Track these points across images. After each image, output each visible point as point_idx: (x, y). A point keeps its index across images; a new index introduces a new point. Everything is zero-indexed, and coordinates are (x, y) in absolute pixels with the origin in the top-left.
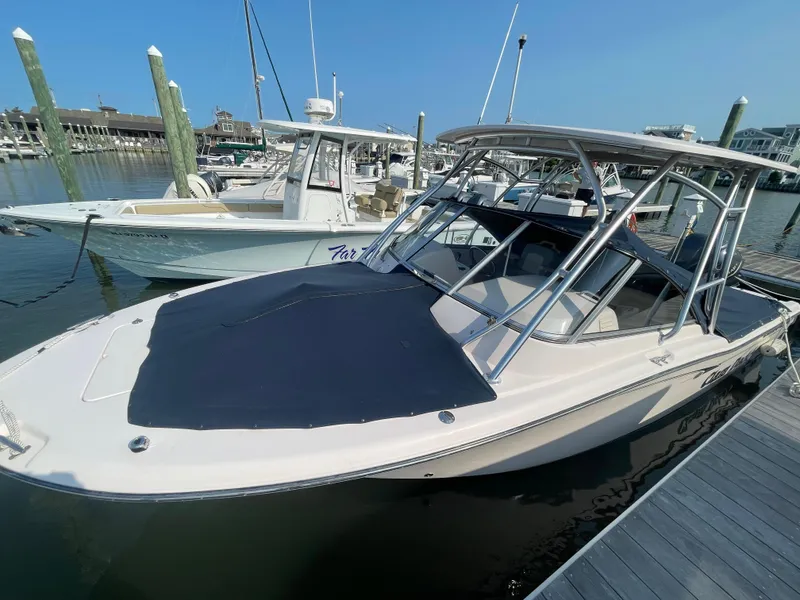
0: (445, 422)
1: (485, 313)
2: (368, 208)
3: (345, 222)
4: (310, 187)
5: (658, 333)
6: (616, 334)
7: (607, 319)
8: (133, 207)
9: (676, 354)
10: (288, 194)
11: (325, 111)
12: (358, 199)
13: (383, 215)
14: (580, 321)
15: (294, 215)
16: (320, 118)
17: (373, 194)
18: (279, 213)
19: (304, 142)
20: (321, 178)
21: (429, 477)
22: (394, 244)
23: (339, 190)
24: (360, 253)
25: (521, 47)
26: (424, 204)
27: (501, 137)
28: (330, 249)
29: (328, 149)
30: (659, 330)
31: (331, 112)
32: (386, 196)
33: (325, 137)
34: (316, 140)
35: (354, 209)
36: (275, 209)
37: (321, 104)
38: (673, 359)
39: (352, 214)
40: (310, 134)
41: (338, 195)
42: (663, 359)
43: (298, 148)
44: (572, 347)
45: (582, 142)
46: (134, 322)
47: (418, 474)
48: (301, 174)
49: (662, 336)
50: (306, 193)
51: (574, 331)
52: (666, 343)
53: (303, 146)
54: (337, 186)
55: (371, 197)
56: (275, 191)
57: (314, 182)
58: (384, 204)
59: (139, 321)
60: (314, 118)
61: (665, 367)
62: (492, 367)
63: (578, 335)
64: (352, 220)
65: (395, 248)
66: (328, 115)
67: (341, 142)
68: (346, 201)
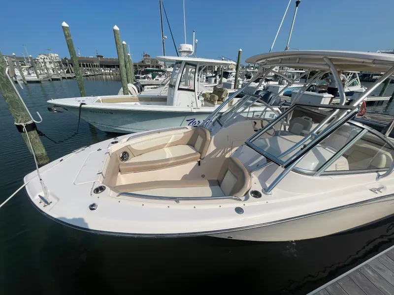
0: (238, 213)
1: (267, 158)
2: (208, 100)
3: (195, 107)
4: (179, 89)
5: (376, 174)
6: (348, 172)
7: (342, 163)
8: (101, 99)
9: (388, 187)
10: (170, 93)
11: (188, 50)
12: (204, 95)
13: (216, 103)
14: (324, 163)
15: (171, 104)
16: (186, 54)
17: (212, 92)
18: (165, 102)
19: (178, 66)
20: (186, 85)
21: (230, 238)
22: (220, 117)
23: (194, 91)
24: (202, 122)
25: (297, 6)
26: (237, 97)
27: (282, 59)
28: (187, 121)
29: (190, 70)
30: (377, 172)
31: (192, 50)
32: (218, 92)
33: (187, 64)
34: (183, 64)
35: (202, 101)
36: (163, 100)
37: (186, 47)
38: (385, 190)
39: (199, 103)
40: (180, 62)
41: (193, 93)
42: (379, 190)
43: (175, 70)
44: (318, 178)
45: (332, 60)
47: (225, 236)
48: (175, 83)
49: (379, 176)
50: (177, 92)
51: (318, 169)
52: (382, 180)
53: (177, 68)
54: (192, 88)
55: (210, 94)
56: (163, 92)
57: (181, 87)
58: (217, 97)
59: (100, 150)
60: (183, 54)
61: (379, 195)
62: (268, 185)
63: (321, 171)
64: (199, 106)
65: (221, 119)
66: (189, 52)
67: (195, 66)
68: (197, 96)
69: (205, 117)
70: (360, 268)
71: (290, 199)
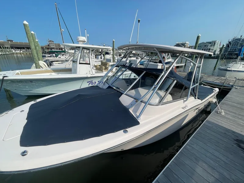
0: (125, 133)
1: (135, 99)
2: (99, 69)
3: (92, 74)
4: (80, 63)
5: (183, 100)
6: (172, 101)
7: (169, 97)
8: (19, 72)
9: (188, 106)
10: (73, 66)
11: (83, 40)
12: (95, 66)
13: (104, 71)
14: (162, 99)
15: (75, 73)
16: (82, 43)
17: (100, 64)
18: (70, 72)
19: (77, 50)
20: (84, 60)
21: (123, 150)
22: (107, 80)
23: (89, 64)
25: (139, 22)
26: (116, 67)
27: (136, 47)
28: (88, 82)
29: (85, 52)
30: (183, 99)
31: (85, 40)
32: (104, 65)
33: (84, 48)
34: (81, 49)
36: (69, 71)
37: (82, 38)
38: (187, 107)
39: (94, 71)
40: (79, 47)
41: (89, 65)
42: (185, 107)
43: (75, 52)
44: (160, 106)
45: (158, 48)
46: (21, 112)
47: (119, 150)
48: (77, 59)
49: (184, 101)
50: (79, 65)
51: (160, 102)
52: (186, 103)
53: (77, 51)
54: (88, 63)
55: (100, 65)
56: (69, 65)
58: (104, 67)
59: (23, 111)
60: (80, 42)
61: (186, 110)
62: (138, 115)
63: (161, 103)
64: (94, 73)
67: (89, 49)
68: (92, 67)
69: (99, 79)
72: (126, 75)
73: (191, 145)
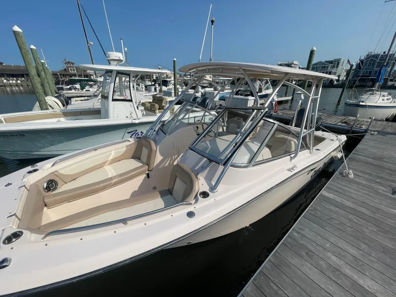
0: (190, 217)
1: (208, 159)
2: (149, 109)
3: (135, 117)
4: (114, 100)
5: (289, 157)
6: (271, 159)
7: (266, 153)
8: (3, 119)
9: (298, 165)
10: (103, 105)
11: (117, 58)
12: (143, 104)
13: (157, 112)
14: (254, 156)
15: (107, 116)
16: (116, 63)
17: (151, 101)
18: (98, 116)
19: (108, 76)
20: (121, 95)
22: (163, 125)
23: (131, 101)
24: (145, 132)
25: (212, 24)
26: (178, 103)
27: (209, 69)
28: (128, 133)
29: (124, 79)
30: (289, 155)
31: (122, 59)
32: (158, 100)
33: (119, 73)
34: (114, 74)
35: (142, 111)
36: (96, 113)
37: (115, 55)
38: (296, 168)
39: (140, 114)
40: (111, 71)
41: (131, 103)
42: (292, 169)
43: (105, 79)
44: (251, 169)
45: (245, 70)
46: (6, 186)
48: (108, 93)
49: (291, 158)
50: (112, 104)
51: (250, 161)
52: (293, 161)
53: (108, 78)
54: (129, 98)
55: (150, 102)
56: (96, 103)
57: (116, 97)
58: (157, 106)
59: (9, 184)
60: (112, 62)
61: (294, 172)
63: (253, 163)
64: (140, 116)
65: (164, 128)
66: (120, 61)
67: (129, 75)
68: (136, 106)
69: (148, 127)
70: (289, 234)
71: (231, 192)
72: (196, 119)
73: (300, 231)
